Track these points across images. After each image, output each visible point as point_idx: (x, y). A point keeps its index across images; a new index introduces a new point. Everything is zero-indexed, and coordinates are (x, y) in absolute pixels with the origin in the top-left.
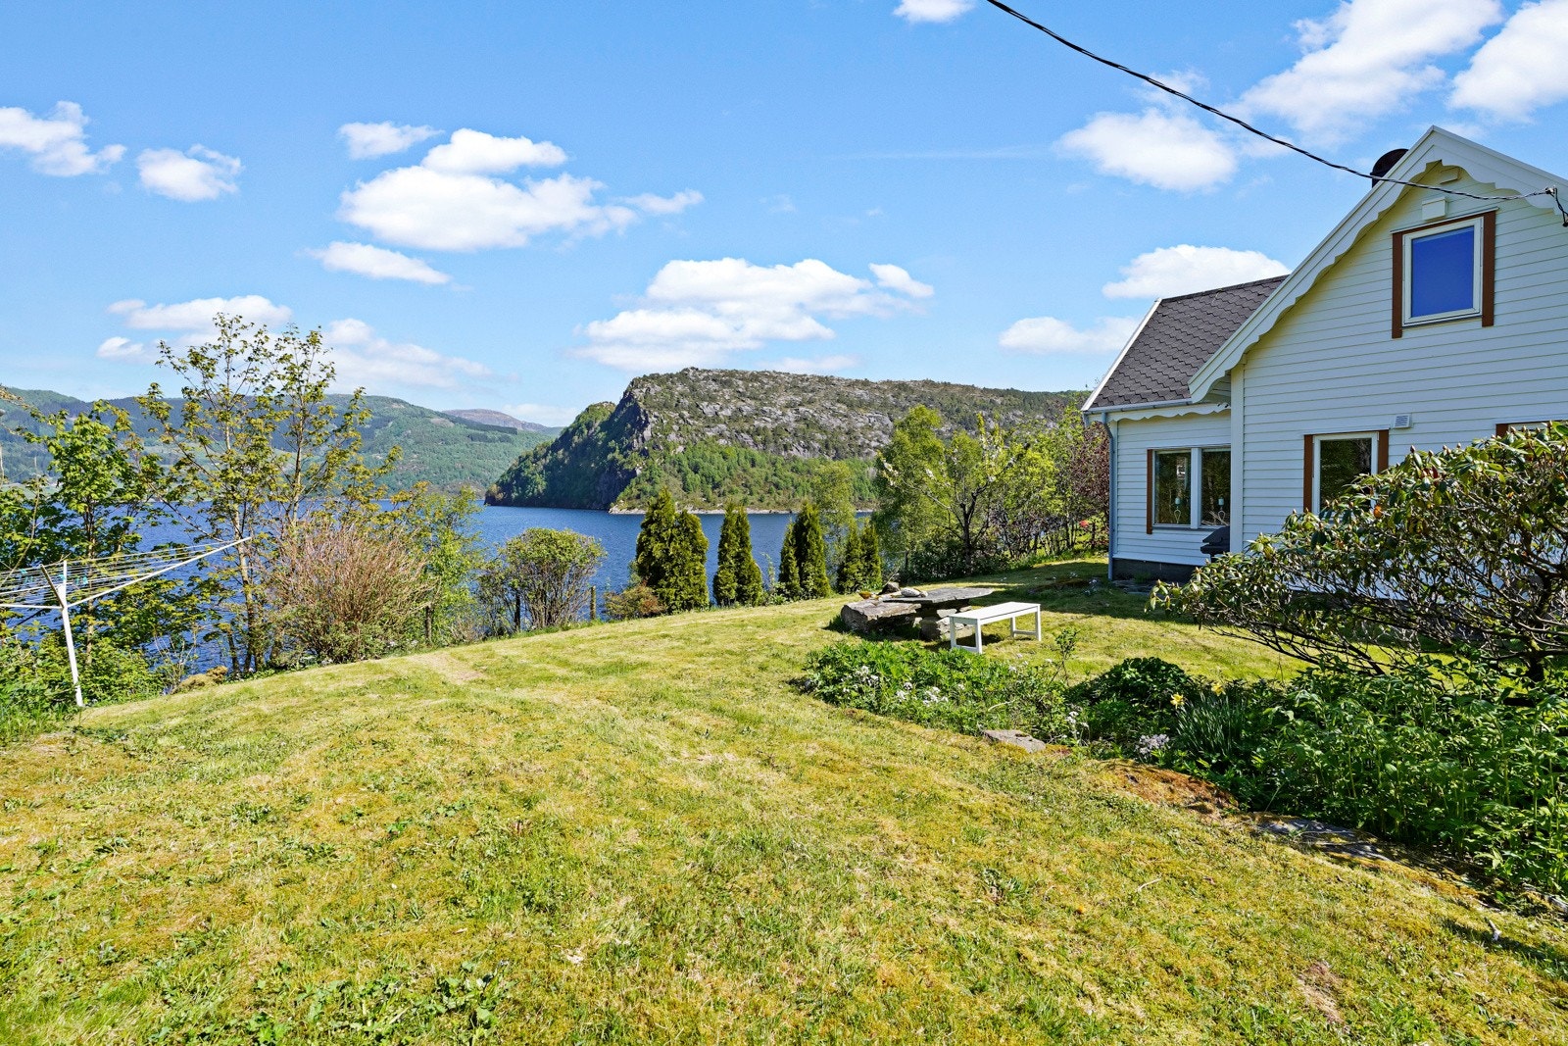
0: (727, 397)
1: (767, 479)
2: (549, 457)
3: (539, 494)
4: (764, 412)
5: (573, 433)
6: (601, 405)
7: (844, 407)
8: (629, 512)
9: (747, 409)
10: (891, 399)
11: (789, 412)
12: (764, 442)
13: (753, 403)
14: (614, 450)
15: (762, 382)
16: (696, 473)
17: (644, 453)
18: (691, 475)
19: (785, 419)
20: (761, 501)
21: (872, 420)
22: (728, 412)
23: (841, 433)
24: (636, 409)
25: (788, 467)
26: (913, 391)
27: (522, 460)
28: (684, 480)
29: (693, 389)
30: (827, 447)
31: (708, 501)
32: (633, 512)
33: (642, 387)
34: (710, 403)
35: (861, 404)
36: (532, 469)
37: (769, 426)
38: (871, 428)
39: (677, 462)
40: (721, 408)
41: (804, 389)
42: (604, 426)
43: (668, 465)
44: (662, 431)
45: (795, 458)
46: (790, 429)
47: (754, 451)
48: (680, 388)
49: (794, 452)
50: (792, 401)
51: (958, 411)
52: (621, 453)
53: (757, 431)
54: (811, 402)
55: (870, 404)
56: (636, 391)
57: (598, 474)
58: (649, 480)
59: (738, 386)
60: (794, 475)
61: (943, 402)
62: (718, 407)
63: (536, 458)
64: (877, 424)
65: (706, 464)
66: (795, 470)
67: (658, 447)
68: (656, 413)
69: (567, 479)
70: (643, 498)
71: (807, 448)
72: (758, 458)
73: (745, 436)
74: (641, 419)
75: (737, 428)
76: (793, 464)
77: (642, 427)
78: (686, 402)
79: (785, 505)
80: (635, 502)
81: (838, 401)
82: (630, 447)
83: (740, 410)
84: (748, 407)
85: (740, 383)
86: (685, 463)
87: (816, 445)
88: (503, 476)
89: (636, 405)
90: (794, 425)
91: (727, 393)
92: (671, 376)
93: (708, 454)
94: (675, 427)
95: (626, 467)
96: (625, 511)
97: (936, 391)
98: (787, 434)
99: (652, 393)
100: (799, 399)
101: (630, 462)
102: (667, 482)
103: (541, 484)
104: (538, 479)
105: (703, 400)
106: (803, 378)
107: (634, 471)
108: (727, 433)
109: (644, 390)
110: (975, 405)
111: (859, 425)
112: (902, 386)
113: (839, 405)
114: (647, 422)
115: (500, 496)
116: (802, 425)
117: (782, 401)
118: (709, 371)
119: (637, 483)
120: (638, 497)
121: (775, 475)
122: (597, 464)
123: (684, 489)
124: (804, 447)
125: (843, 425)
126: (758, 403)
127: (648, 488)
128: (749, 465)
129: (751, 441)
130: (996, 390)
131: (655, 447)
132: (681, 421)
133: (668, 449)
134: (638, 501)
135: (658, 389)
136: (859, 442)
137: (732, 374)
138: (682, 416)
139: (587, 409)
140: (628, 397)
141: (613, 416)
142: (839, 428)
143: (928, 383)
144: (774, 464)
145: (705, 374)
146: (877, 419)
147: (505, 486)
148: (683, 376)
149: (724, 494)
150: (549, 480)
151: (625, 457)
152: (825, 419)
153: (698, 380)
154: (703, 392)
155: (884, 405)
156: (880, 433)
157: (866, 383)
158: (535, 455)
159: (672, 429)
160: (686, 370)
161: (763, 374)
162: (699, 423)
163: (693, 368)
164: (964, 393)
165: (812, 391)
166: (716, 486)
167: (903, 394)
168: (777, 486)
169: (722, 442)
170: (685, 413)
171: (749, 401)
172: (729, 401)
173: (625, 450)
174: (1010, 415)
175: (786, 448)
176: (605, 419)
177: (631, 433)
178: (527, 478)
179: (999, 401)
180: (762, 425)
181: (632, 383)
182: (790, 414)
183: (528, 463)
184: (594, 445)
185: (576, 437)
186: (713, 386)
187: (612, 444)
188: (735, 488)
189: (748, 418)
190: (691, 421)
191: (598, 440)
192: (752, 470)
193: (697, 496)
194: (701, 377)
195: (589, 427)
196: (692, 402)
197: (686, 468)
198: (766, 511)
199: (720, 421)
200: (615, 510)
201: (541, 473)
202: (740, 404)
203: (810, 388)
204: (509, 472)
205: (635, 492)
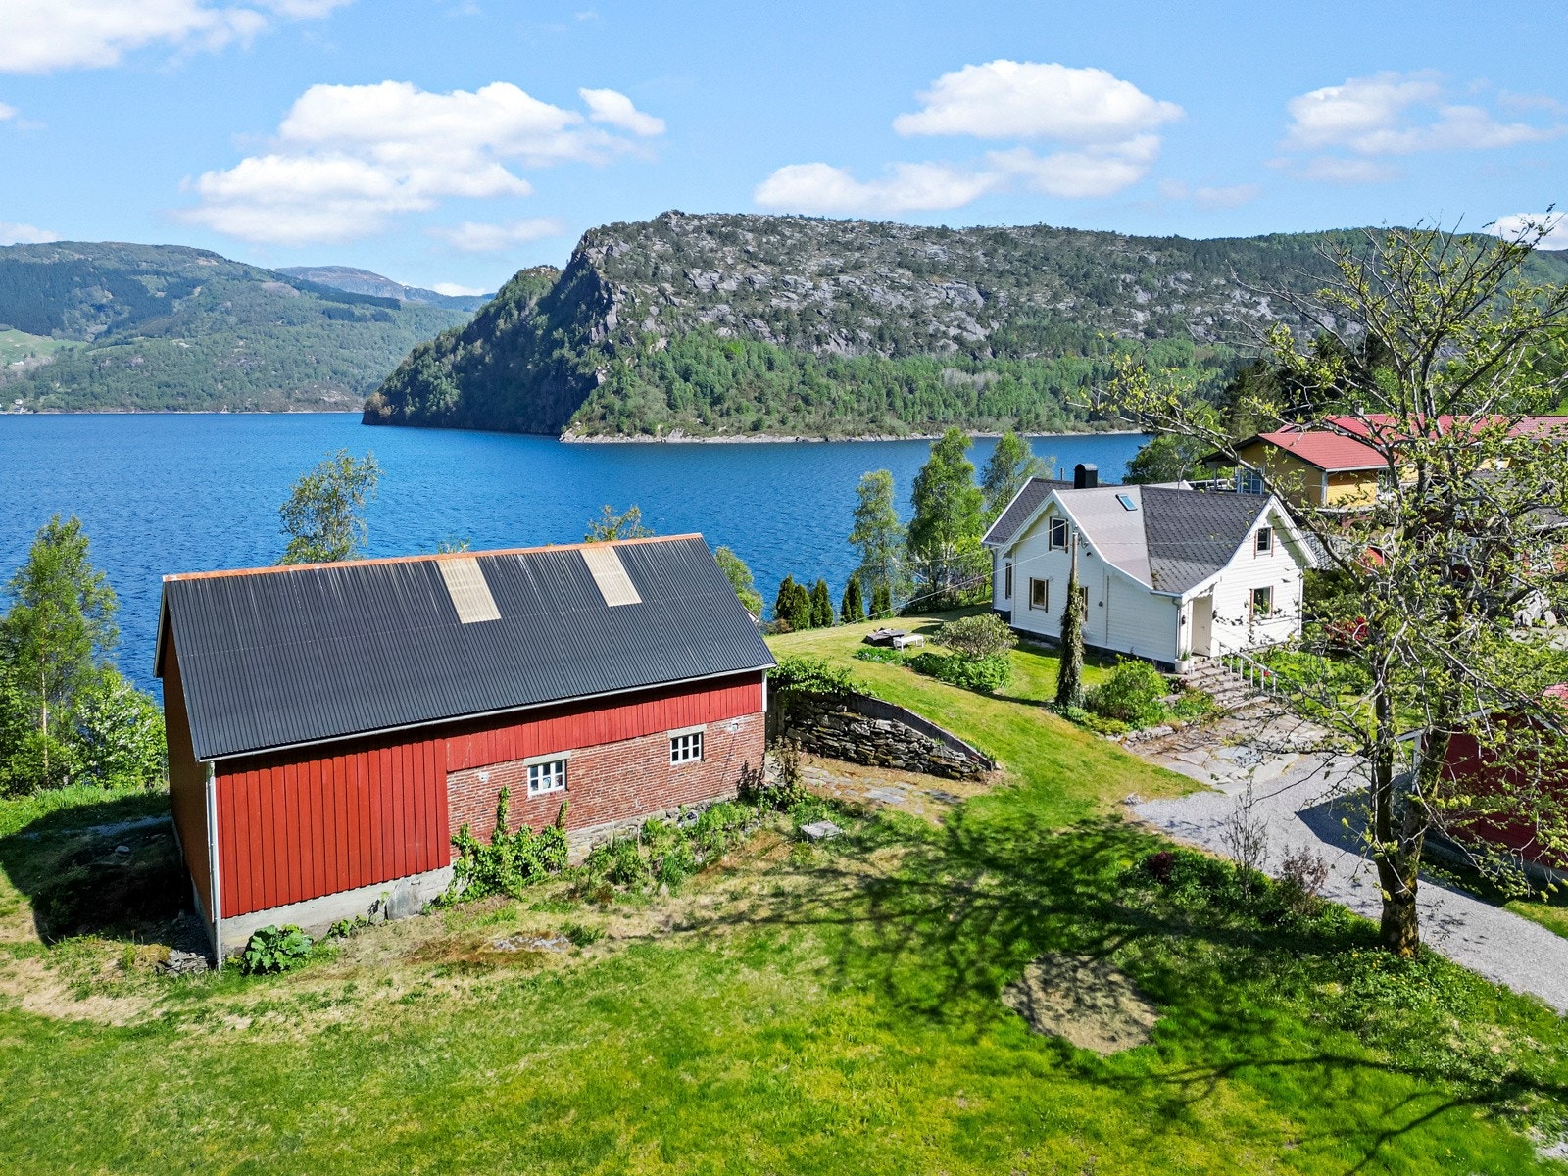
0: (730, 261)
1: (791, 389)
2: (460, 352)
3: (448, 408)
4: (786, 284)
5: (497, 316)
6: (537, 270)
7: (909, 274)
8: (589, 440)
9: (760, 280)
10: (982, 259)
11: (824, 284)
12: (787, 332)
13: (768, 269)
14: (561, 344)
15: (782, 235)
16: (686, 380)
17: (608, 349)
18: (679, 384)
19: (818, 295)
20: (783, 422)
21: (951, 293)
22: (731, 285)
23: (902, 316)
24: (592, 281)
25: (823, 370)
26: (1016, 246)
27: (418, 354)
28: (669, 391)
29: (678, 248)
30: (881, 338)
31: (704, 423)
32: (596, 440)
33: (601, 244)
34: (704, 271)
35: (934, 268)
36: (434, 369)
37: (794, 306)
38: (948, 306)
39: (657, 365)
40: (722, 279)
41: (848, 246)
42: (545, 305)
43: (645, 370)
44: (634, 315)
45: (832, 356)
46: (825, 311)
47: (771, 344)
48: (658, 246)
49: (832, 347)
50: (828, 266)
51: (1086, 276)
52: (573, 348)
53: (777, 315)
54: (857, 266)
55: (949, 268)
56: (592, 252)
57: (538, 379)
58: (618, 392)
59: (746, 242)
60: (832, 383)
61: (1063, 261)
62: (716, 277)
63: (440, 352)
64: (959, 301)
65: (701, 368)
66: (832, 374)
67: (628, 340)
68: (624, 288)
69: (489, 385)
70: (610, 419)
71: (851, 339)
72: (779, 357)
73: (758, 322)
74: (601, 297)
75: (746, 309)
76: (830, 365)
77: (604, 308)
78: (668, 269)
79: (818, 429)
80: (598, 425)
81: (899, 265)
82: (586, 339)
83: (751, 282)
84: (761, 277)
85: (749, 236)
86: (670, 365)
87: (865, 335)
88: (389, 380)
89: (593, 274)
90: (831, 304)
91: (730, 253)
92: (644, 226)
93: (702, 351)
94: (654, 310)
95: (581, 370)
96: (583, 439)
97: (1053, 243)
98: (821, 319)
99: (616, 254)
100: (838, 262)
101: (586, 364)
102: (644, 395)
103: (451, 394)
104: (445, 385)
105: (694, 266)
106: (844, 226)
107: (594, 378)
108: (731, 319)
109: (604, 250)
110: (1115, 265)
111: (932, 302)
112: (1000, 237)
113: (900, 271)
114: (610, 301)
115: (387, 411)
116: (844, 305)
117: (813, 266)
118: (701, 218)
119: (600, 396)
120: (603, 418)
121: (803, 383)
122: (536, 365)
123: (670, 405)
124: (846, 339)
125: (907, 303)
126: (777, 269)
127: (618, 404)
128: (764, 368)
129: (766, 330)
130: (1149, 239)
131: (624, 340)
132: (661, 300)
133: (643, 343)
134: (602, 424)
135: (625, 247)
136: (931, 330)
137: (737, 221)
138: (662, 292)
139: (516, 277)
140: (579, 261)
141: (557, 289)
142: (900, 307)
143: (1042, 231)
144: (801, 366)
145: (696, 223)
146: (959, 292)
147: (394, 397)
148: (661, 224)
149: (728, 413)
150: (462, 386)
151: (579, 355)
152: (878, 294)
153: (685, 234)
154: (693, 253)
155: (971, 268)
156: (963, 314)
157: (943, 233)
158: (439, 347)
159: (648, 312)
160: (666, 215)
161: (785, 221)
162: (688, 303)
163: (676, 212)
164: (1097, 247)
165: (859, 249)
166: (717, 400)
167: (1001, 251)
168: (806, 400)
169: (723, 332)
170: (667, 286)
171: (763, 267)
172: (732, 267)
173: (579, 343)
174: (1171, 280)
175: (819, 340)
176: (546, 293)
177: (587, 318)
178: (428, 384)
179: (1153, 258)
180: (783, 305)
181: (585, 238)
182: (825, 286)
183: (428, 359)
184: (530, 334)
185: (501, 322)
186: (709, 243)
187: (558, 334)
188: (744, 403)
189: (762, 295)
190: (676, 300)
191: (536, 327)
192: (769, 376)
193: (688, 415)
194: (690, 228)
195: (521, 305)
196: (677, 268)
197: (672, 374)
198: (791, 439)
199: (720, 300)
200: (568, 437)
201: (449, 376)
202: (750, 271)
203: (857, 244)
204: (399, 372)
205: (598, 410)
